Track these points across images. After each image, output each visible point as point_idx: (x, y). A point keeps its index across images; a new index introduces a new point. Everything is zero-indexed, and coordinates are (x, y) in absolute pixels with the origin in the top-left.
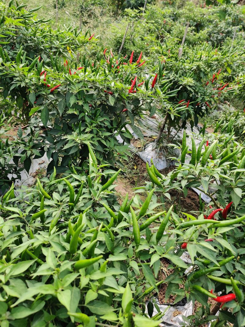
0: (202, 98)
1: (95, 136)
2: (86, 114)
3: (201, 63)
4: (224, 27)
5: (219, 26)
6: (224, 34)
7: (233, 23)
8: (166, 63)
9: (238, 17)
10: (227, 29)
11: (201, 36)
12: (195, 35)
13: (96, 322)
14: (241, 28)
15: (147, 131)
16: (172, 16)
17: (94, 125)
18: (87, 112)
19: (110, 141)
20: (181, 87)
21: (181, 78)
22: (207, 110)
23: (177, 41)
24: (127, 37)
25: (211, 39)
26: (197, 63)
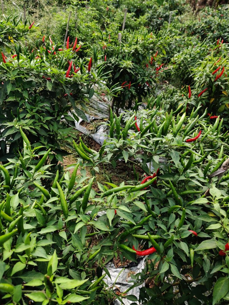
0: (142, 79)
1: (37, 121)
2: (26, 100)
3: (138, 46)
4: (162, 12)
5: (158, 11)
6: (163, 19)
7: (170, 7)
8: (107, 48)
9: (174, 2)
10: (165, 13)
11: (141, 21)
12: (135, 20)
13: (23, 289)
14: (177, 12)
15: (99, 114)
16: (116, 4)
17: (34, 111)
18: (27, 99)
19: (53, 125)
20: (122, 70)
21: (121, 61)
22: (148, 90)
23: (117, 26)
24: (72, 25)
25: (152, 23)
26: (135, 47)
